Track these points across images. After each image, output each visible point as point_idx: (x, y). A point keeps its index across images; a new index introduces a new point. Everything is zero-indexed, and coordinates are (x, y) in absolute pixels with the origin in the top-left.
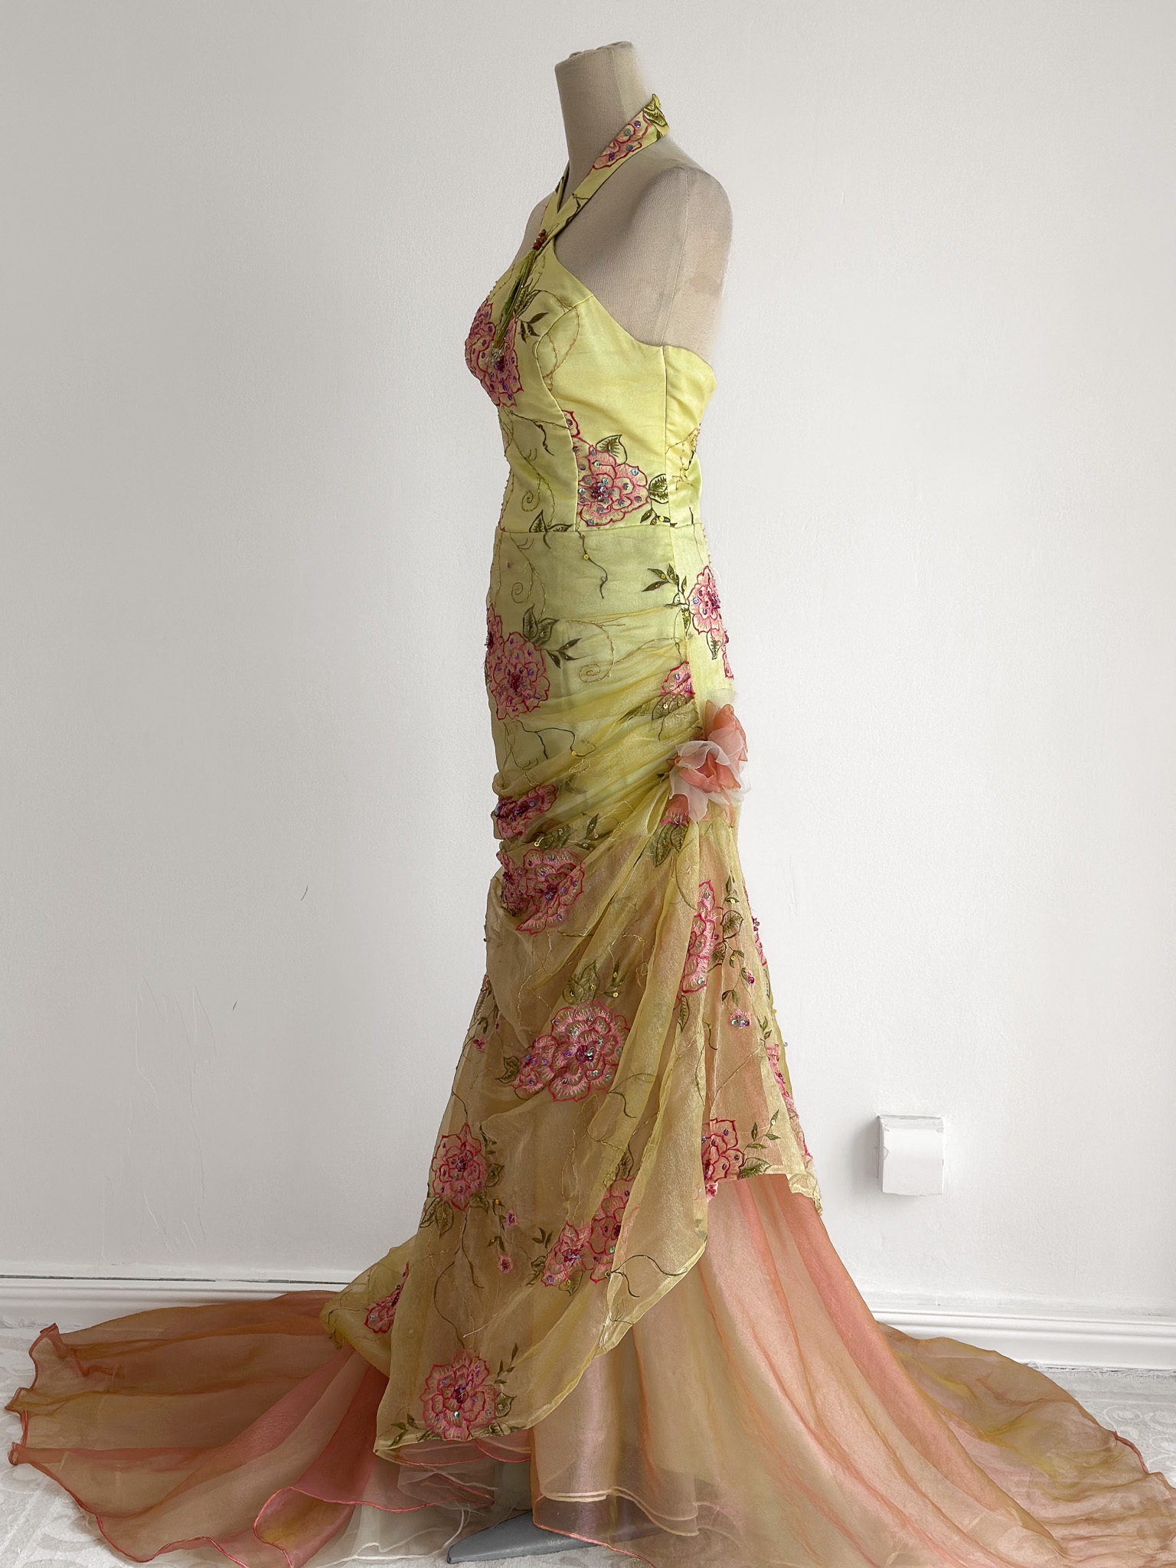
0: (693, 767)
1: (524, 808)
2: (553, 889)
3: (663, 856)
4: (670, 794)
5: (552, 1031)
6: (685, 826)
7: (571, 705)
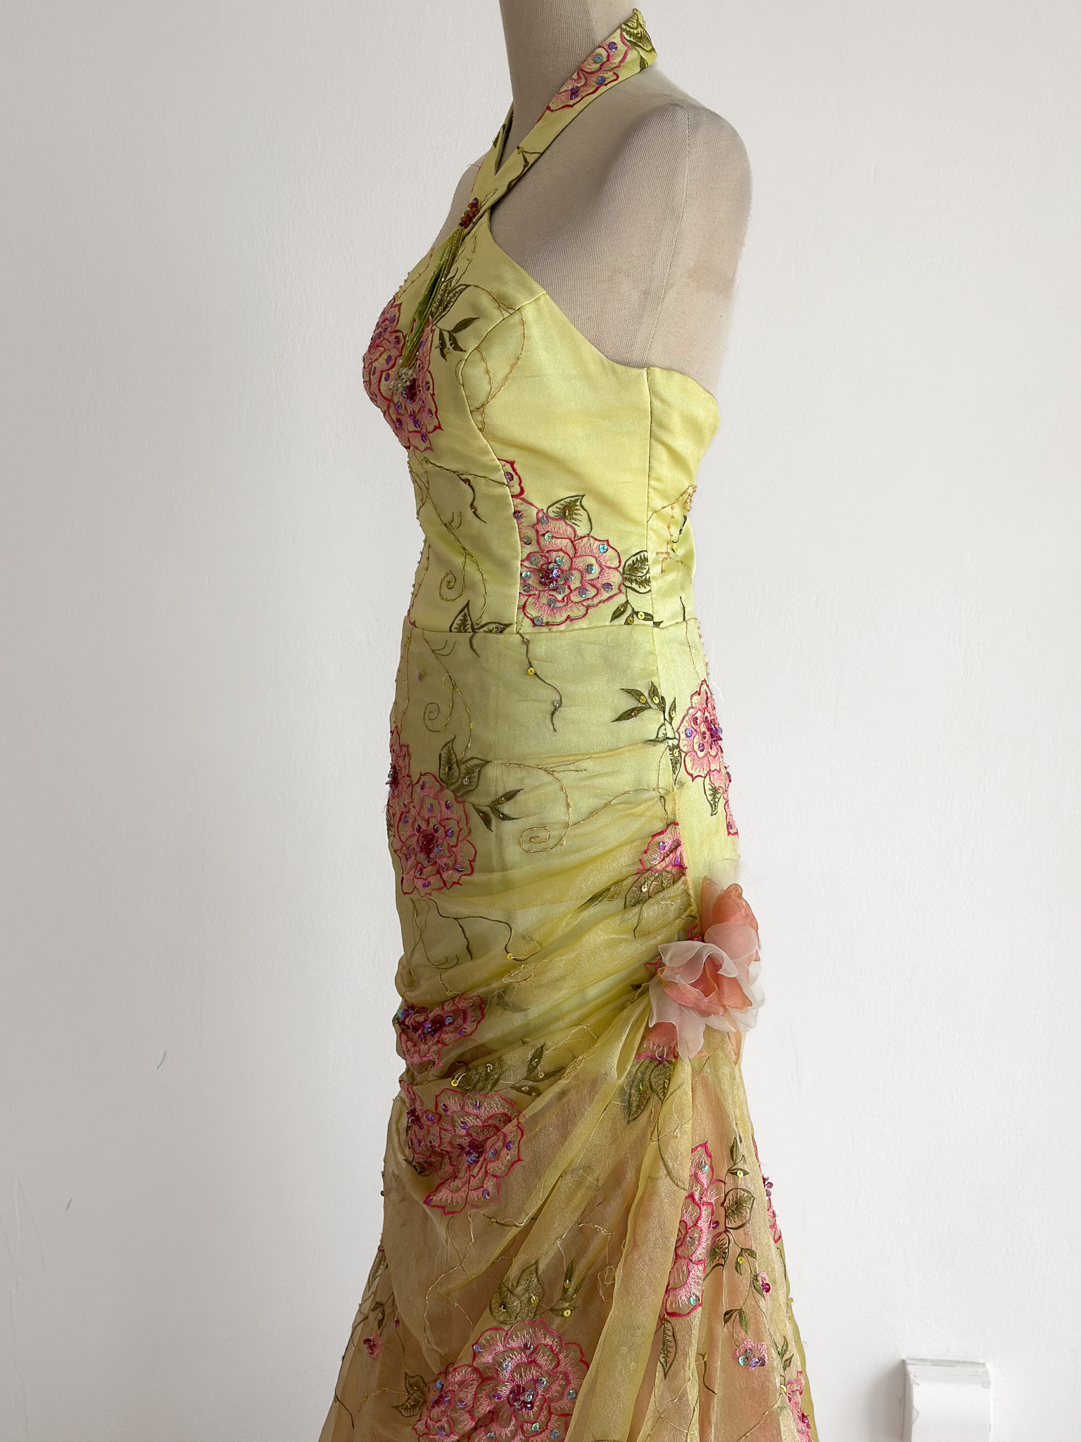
0: (684, 982)
1: (439, 1025)
2: (477, 1148)
3: (638, 1107)
4: (650, 1017)
5: (474, 1359)
6: (670, 1062)
7: (507, 886)
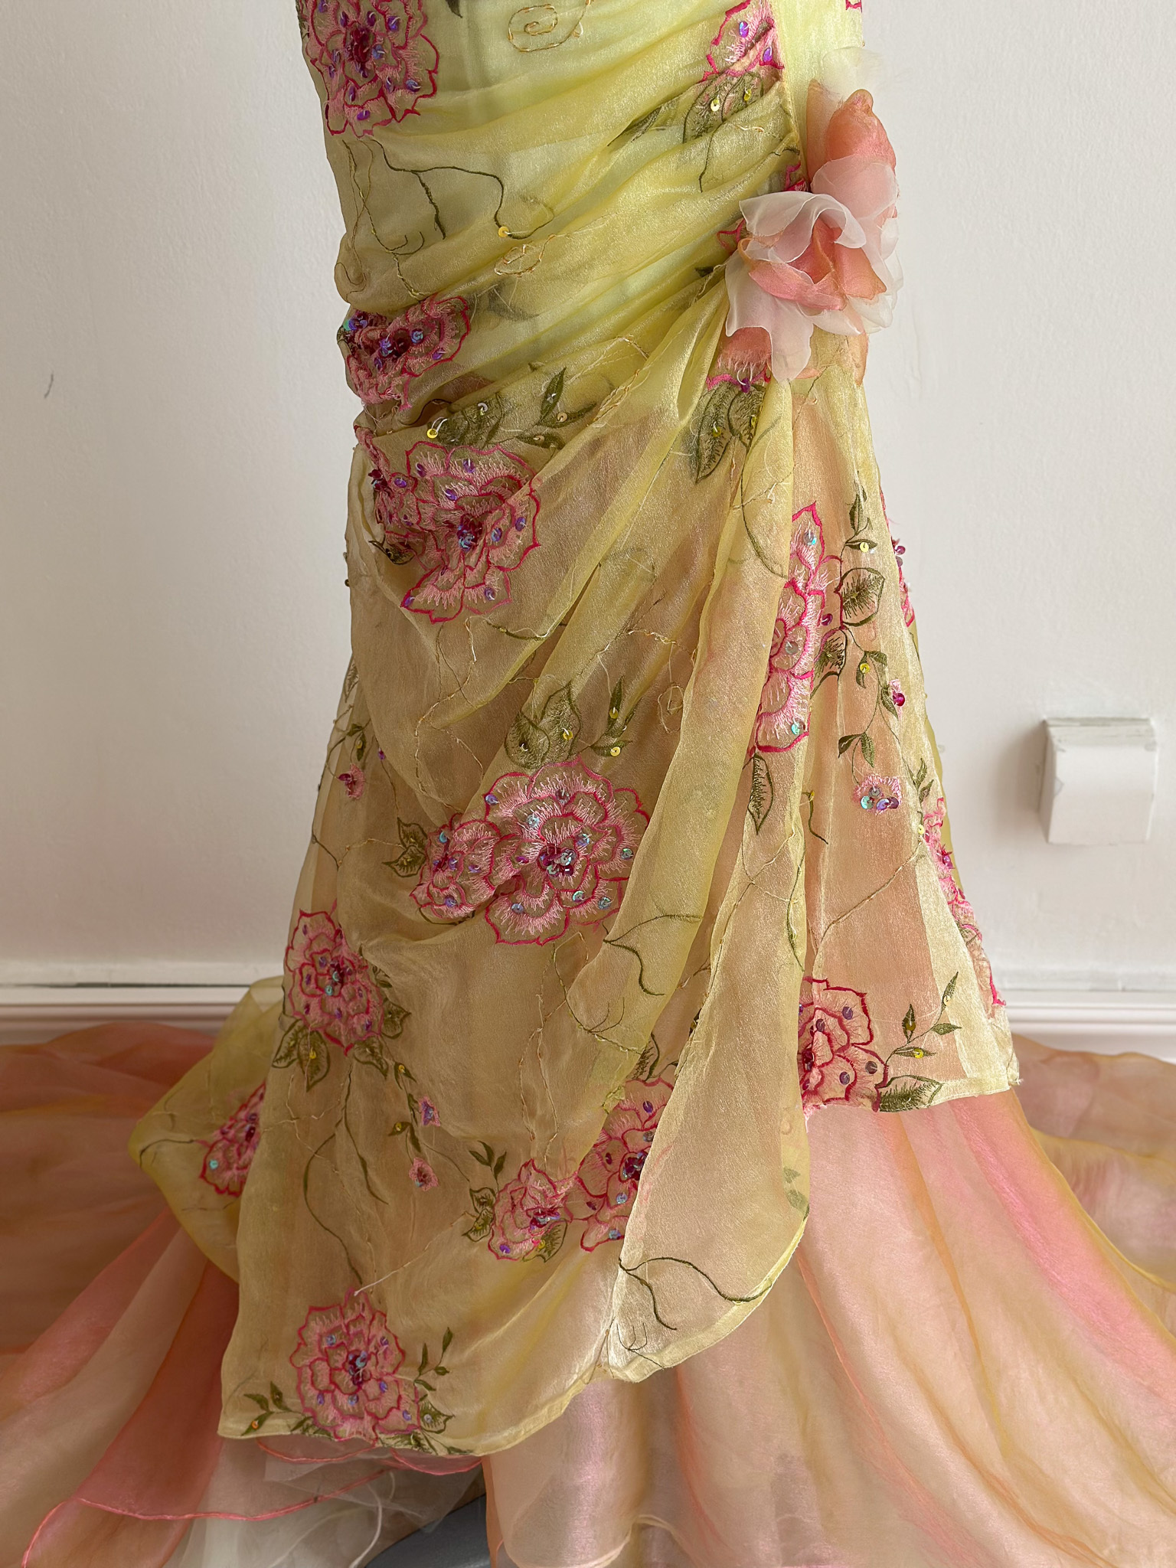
0: (780, 259)
1: (402, 344)
2: (473, 527)
3: (711, 458)
4: (728, 320)
6: (758, 388)
7: (493, 112)
